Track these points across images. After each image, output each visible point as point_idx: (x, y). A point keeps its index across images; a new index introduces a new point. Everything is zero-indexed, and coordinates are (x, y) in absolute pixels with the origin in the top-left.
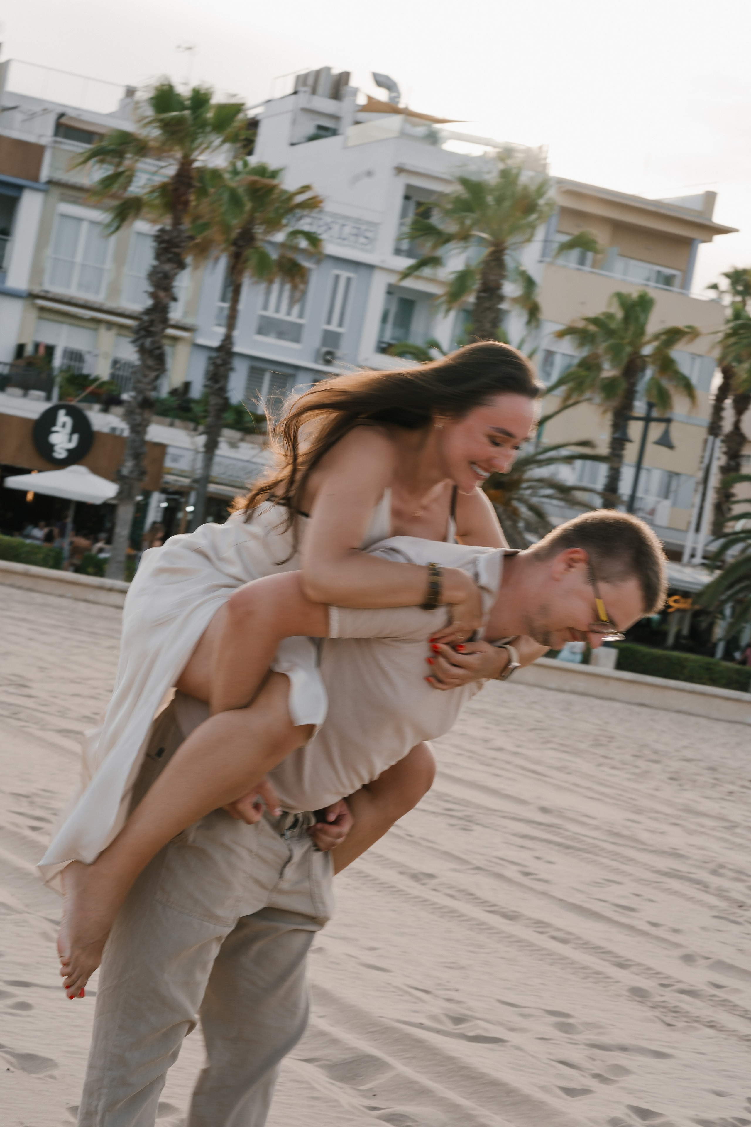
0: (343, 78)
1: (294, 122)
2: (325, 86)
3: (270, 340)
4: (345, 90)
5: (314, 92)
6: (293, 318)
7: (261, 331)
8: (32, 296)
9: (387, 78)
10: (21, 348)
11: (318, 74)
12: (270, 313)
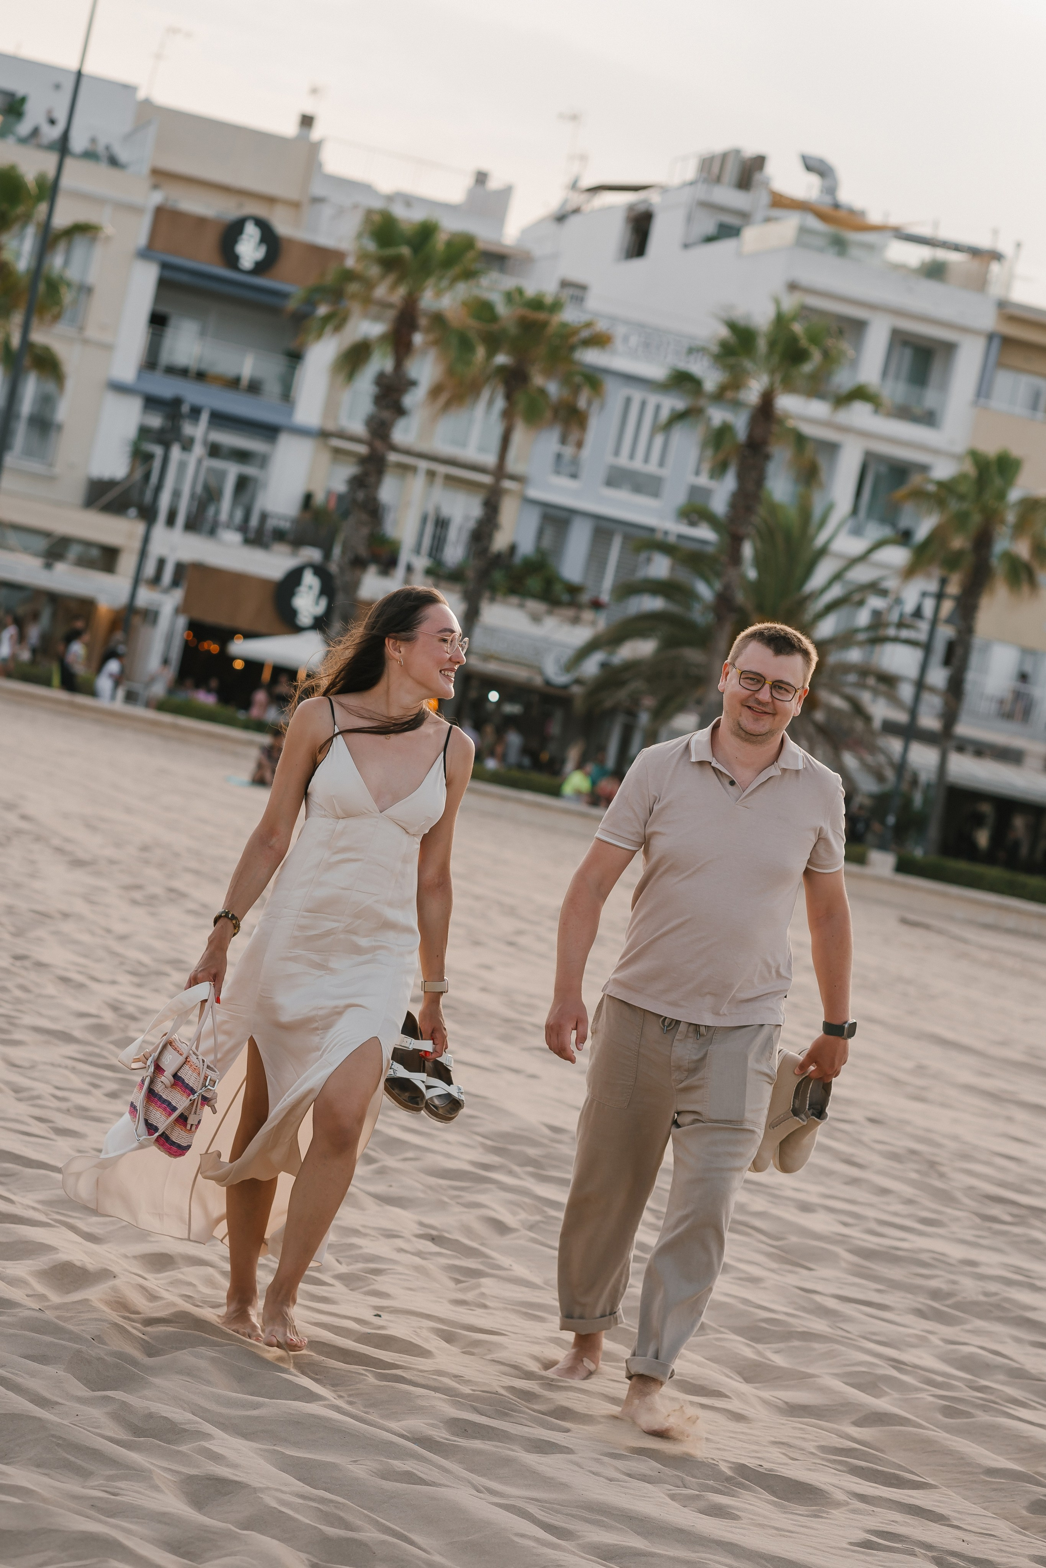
0: (759, 162)
1: (689, 219)
2: (731, 172)
3: (623, 495)
4: (757, 177)
5: (718, 180)
6: (652, 468)
7: (611, 482)
8: (323, 435)
9: (822, 161)
10: (308, 499)
11: (725, 156)
12: (623, 461)
